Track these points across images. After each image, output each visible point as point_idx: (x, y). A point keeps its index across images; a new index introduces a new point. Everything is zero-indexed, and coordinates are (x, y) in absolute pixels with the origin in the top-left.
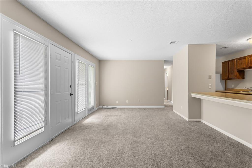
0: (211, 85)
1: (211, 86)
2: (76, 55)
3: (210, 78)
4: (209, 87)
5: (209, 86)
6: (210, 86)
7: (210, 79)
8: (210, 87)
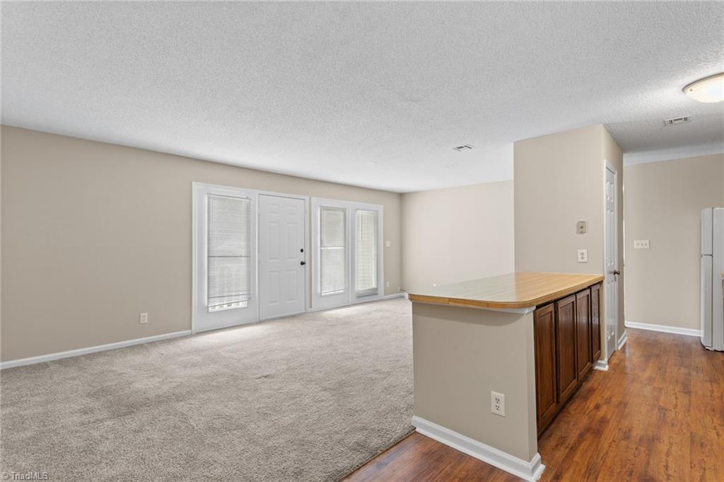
0: (585, 251)
1: (585, 256)
2: (314, 200)
3: (583, 230)
4: (580, 260)
5: (580, 256)
6: (582, 254)
7: (582, 232)
8: (583, 258)
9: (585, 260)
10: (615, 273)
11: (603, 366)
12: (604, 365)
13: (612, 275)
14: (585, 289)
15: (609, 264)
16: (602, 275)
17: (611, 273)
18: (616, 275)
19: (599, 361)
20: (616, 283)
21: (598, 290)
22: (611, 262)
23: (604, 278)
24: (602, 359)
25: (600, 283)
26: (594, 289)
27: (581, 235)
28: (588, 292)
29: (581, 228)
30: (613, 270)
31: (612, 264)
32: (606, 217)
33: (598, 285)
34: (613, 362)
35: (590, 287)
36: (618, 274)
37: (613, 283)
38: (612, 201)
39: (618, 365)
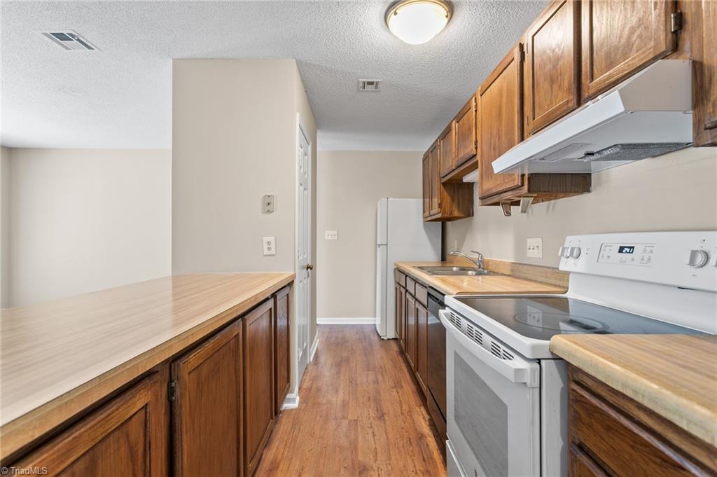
0: (272, 239)
1: (273, 246)
3: (270, 208)
4: (266, 252)
5: (266, 246)
6: (269, 243)
7: (269, 211)
8: (269, 249)
9: (273, 252)
10: (308, 268)
11: (292, 402)
12: (294, 400)
13: (305, 269)
14: (267, 299)
15: (301, 258)
16: (293, 273)
17: (303, 268)
18: (309, 269)
19: (288, 396)
20: (309, 280)
21: (288, 295)
22: (304, 254)
23: (294, 276)
24: (292, 392)
25: (291, 284)
26: (280, 296)
27: (269, 215)
28: (270, 304)
29: (268, 205)
30: (305, 265)
31: (305, 257)
32: (299, 196)
33: (288, 288)
34: (304, 387)
35: (274, 296)
36: (311, 269)
37: (305, 281)
38: (306, 176)
39: (310, 389)
